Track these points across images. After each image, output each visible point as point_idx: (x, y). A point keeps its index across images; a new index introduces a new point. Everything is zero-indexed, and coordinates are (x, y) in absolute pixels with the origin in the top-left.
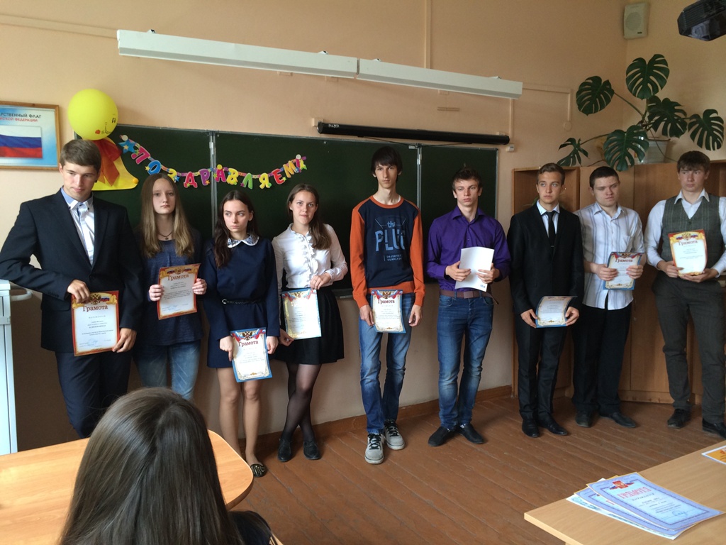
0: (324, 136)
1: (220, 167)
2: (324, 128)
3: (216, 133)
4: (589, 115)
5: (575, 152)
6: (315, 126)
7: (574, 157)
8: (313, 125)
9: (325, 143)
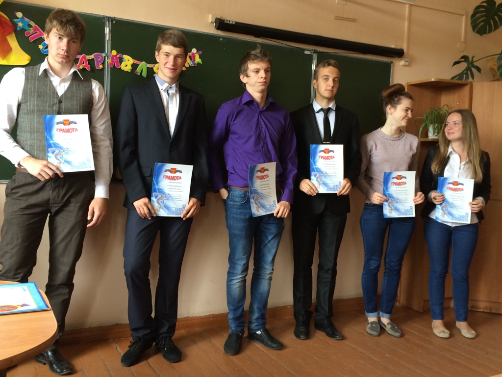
0: (220, 33)
1: (114, 53)
2: (221, 24)
3: (111, 19)
4: (483, 35)
5: (468, 69)
6: (212, 23)
7: (467, 74)
8: (210, 21)
9: (221, 39)
